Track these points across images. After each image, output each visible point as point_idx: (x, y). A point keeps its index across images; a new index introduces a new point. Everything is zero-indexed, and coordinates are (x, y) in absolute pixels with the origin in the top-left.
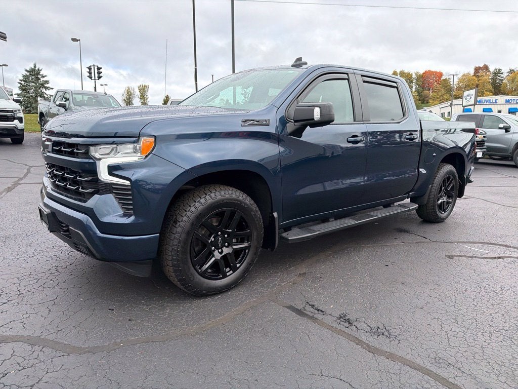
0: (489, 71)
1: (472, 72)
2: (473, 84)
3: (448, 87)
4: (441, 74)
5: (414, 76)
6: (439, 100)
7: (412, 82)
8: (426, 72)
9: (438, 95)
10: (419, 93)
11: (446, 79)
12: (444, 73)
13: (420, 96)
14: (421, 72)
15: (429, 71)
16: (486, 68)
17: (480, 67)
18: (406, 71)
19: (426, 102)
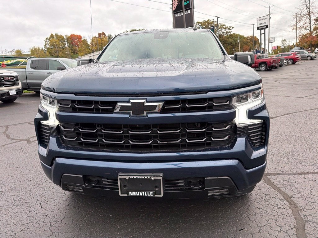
0: (106, 36)
1: (97, 36)
2: (99, 43)
3: (87, 44)
4: (80, 37)
5: (65, 37)
6: (83, 52)
7: (64, 41)
8: (71, 35)
9: (82, 49)
10: (71, 48)
11: (85, 40)
12: (82, 36)
13: (72, 50)
14: (69, 35)
15: (73, 34)
16: (104, 34)
17: (101, 33)
18: (59, 34)
19: (75, 53)
